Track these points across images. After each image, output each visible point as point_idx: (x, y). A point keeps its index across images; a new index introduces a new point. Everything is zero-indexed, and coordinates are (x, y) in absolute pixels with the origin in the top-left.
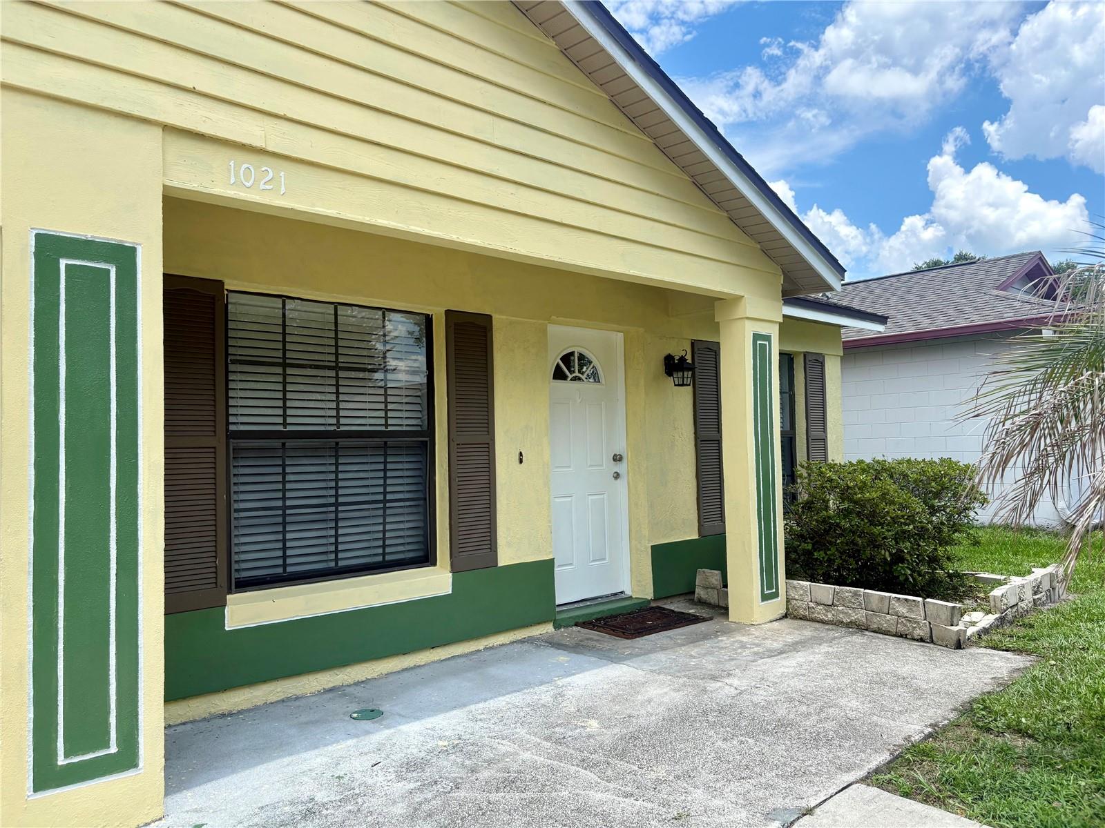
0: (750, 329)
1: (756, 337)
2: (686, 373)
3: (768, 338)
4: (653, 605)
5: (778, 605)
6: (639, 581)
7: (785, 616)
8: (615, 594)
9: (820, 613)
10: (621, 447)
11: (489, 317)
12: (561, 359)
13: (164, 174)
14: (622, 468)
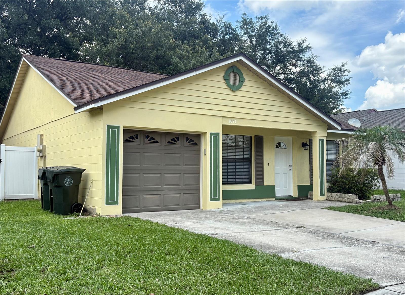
0: (318, 138)
1: (320, 140)
2: (306, 147)
3: (323, 140)
4: (298, 198)
5: (324, 197)
6: (295, 193)
7: (326, 200)
8: (289, 196)
9: (333, 199)
10: (291, 163)
11: (263, 136)
12: (278, 144)
13: (222, 123)
14: (291, 168)
